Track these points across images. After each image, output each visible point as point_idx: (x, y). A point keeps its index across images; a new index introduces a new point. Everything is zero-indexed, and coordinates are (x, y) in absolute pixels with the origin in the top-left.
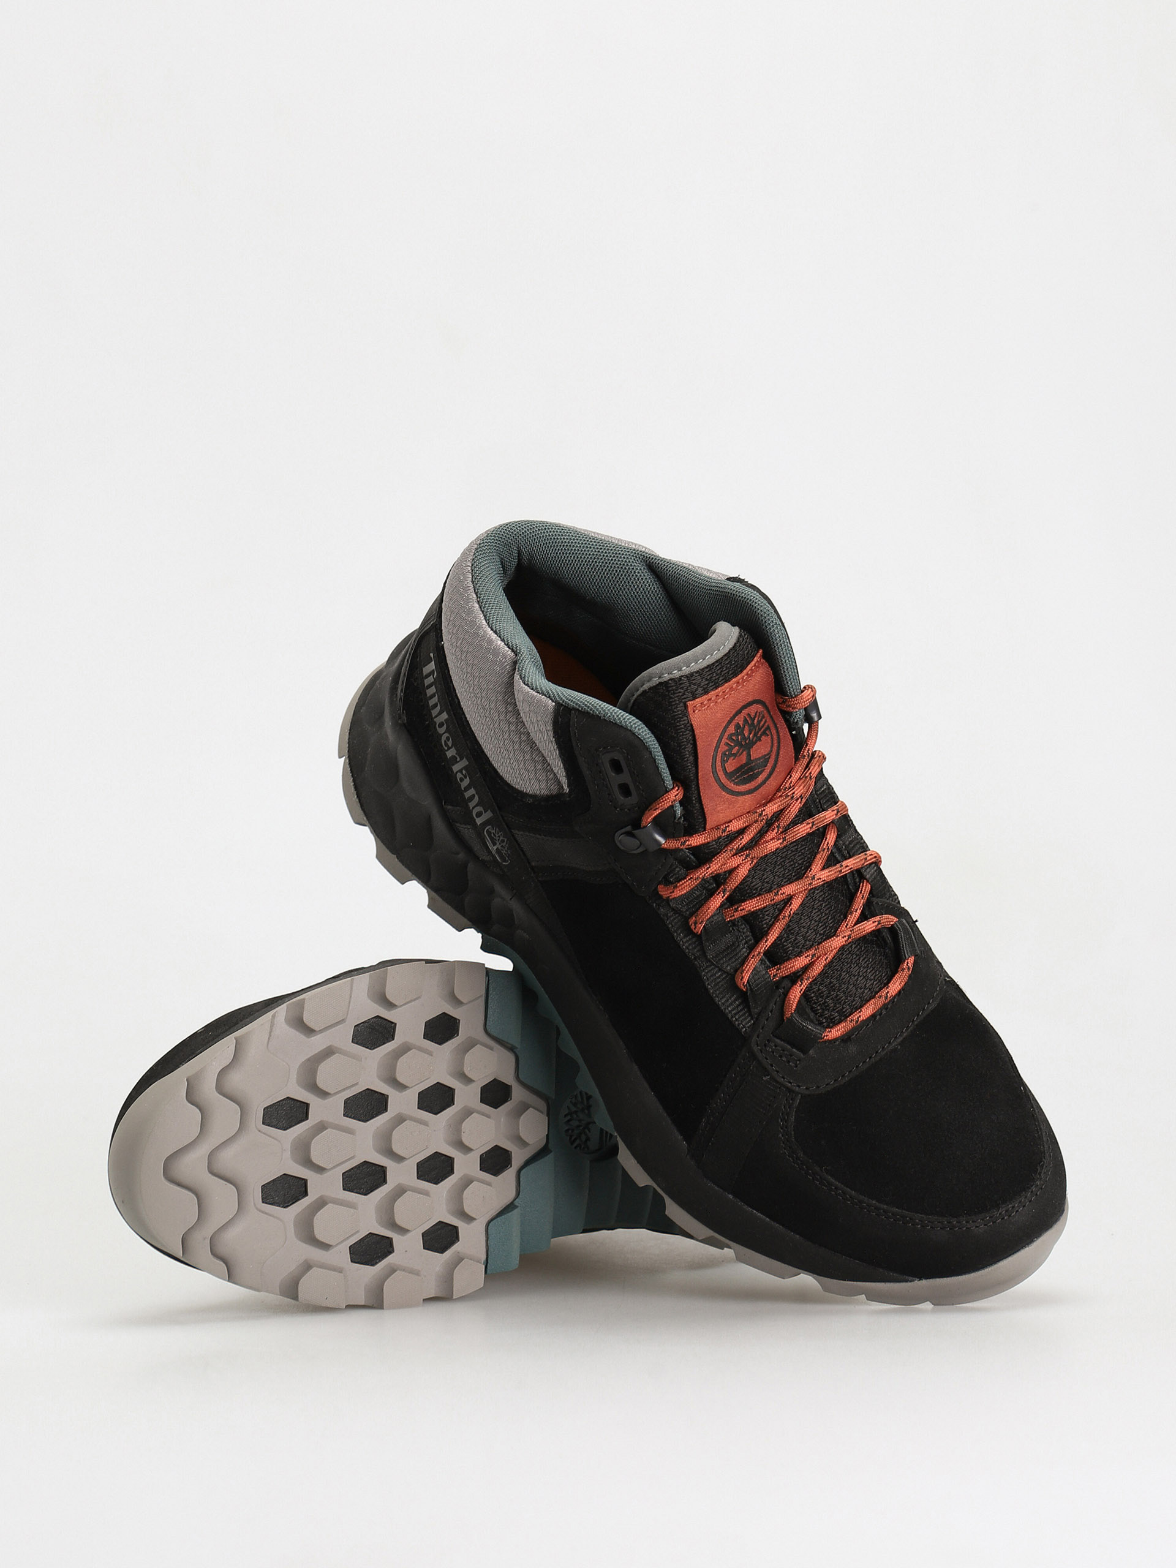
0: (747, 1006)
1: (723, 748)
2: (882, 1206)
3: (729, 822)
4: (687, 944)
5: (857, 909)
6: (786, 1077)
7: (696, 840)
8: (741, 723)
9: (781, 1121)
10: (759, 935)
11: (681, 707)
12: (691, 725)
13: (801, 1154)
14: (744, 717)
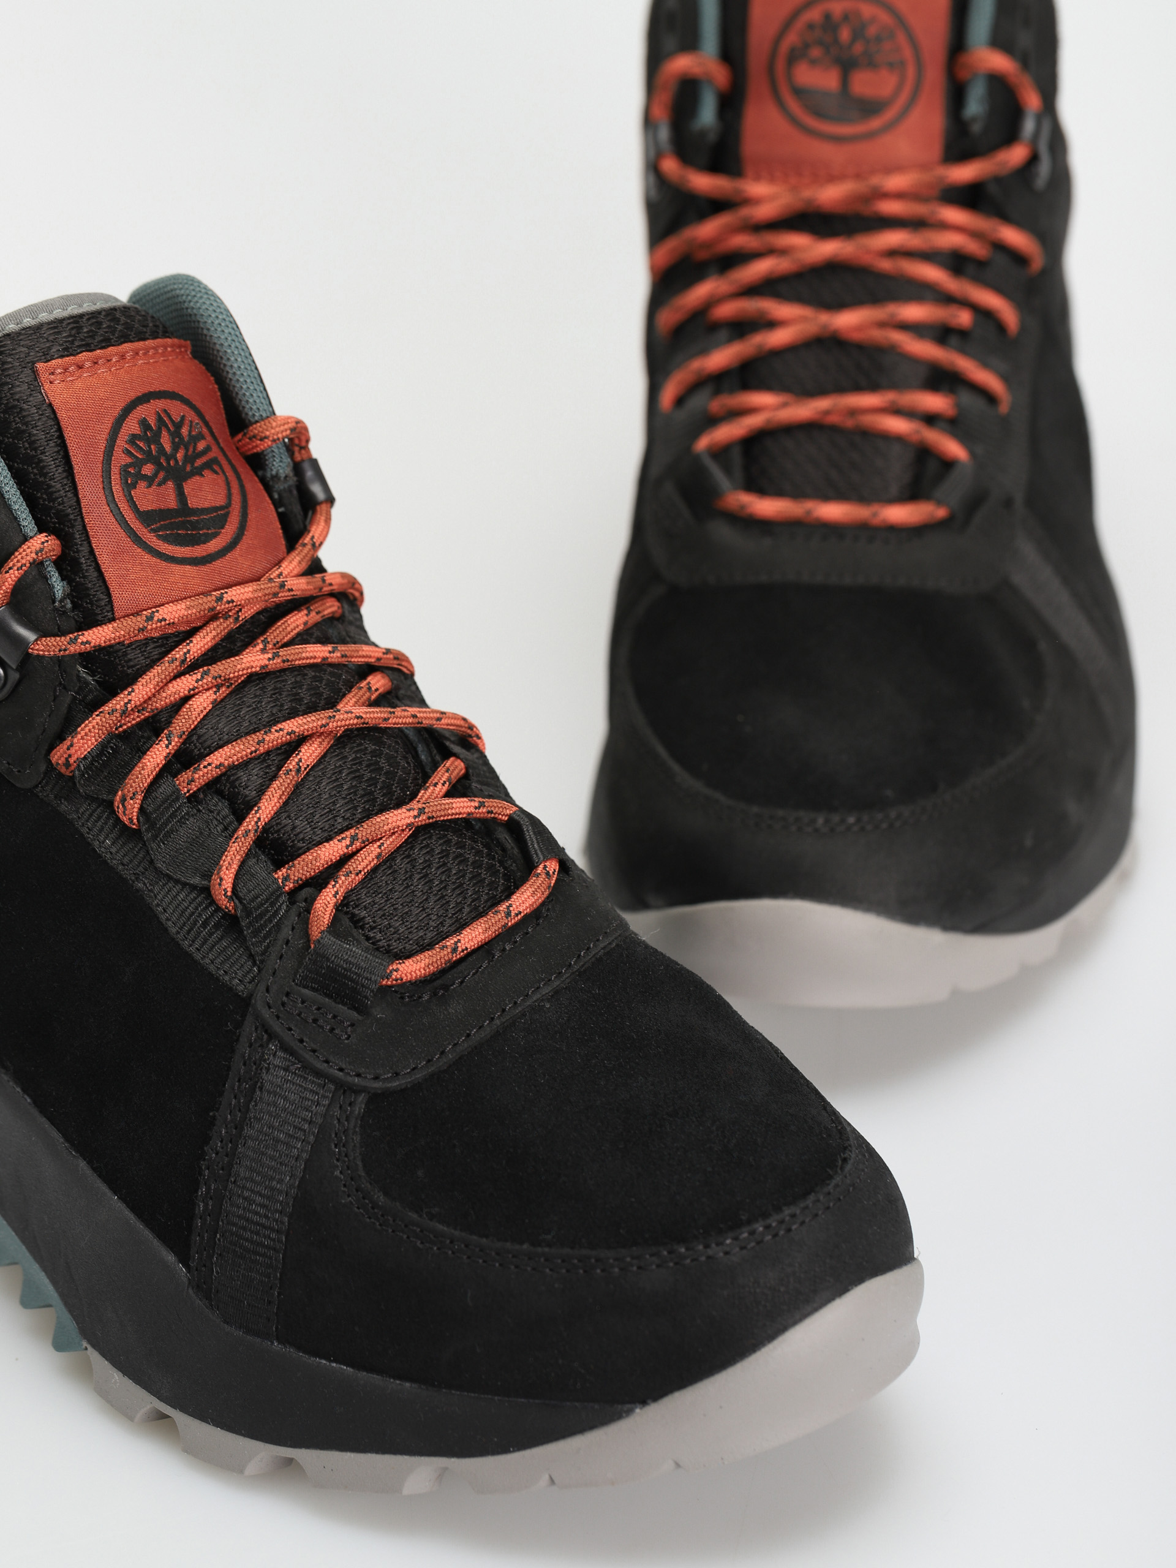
0: (241, 938)
1: (120, 459)
2: (539, 1250)
3: (159, 606)
4: (119, 856)
5: (437, 783)
6: (331, 1058)
7: (98, 636)
8: (152, 422)
9: (336, 1147)
10: (241, 810)
11: (26, 376)
12: (50, 405)
13: (381, 1198)
14: (158, 412)
